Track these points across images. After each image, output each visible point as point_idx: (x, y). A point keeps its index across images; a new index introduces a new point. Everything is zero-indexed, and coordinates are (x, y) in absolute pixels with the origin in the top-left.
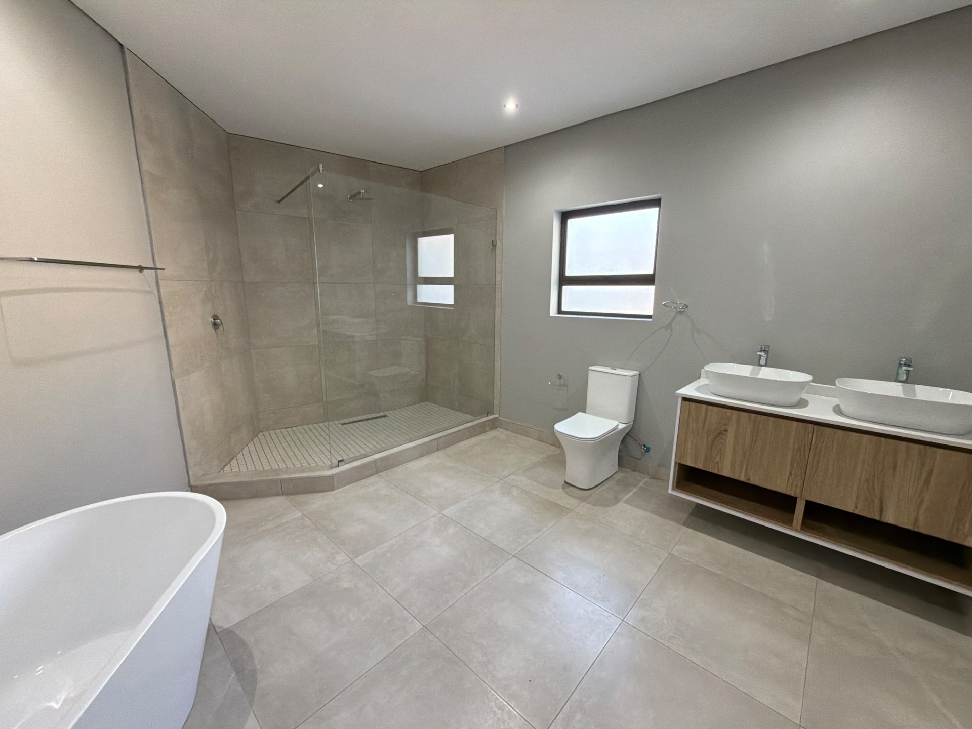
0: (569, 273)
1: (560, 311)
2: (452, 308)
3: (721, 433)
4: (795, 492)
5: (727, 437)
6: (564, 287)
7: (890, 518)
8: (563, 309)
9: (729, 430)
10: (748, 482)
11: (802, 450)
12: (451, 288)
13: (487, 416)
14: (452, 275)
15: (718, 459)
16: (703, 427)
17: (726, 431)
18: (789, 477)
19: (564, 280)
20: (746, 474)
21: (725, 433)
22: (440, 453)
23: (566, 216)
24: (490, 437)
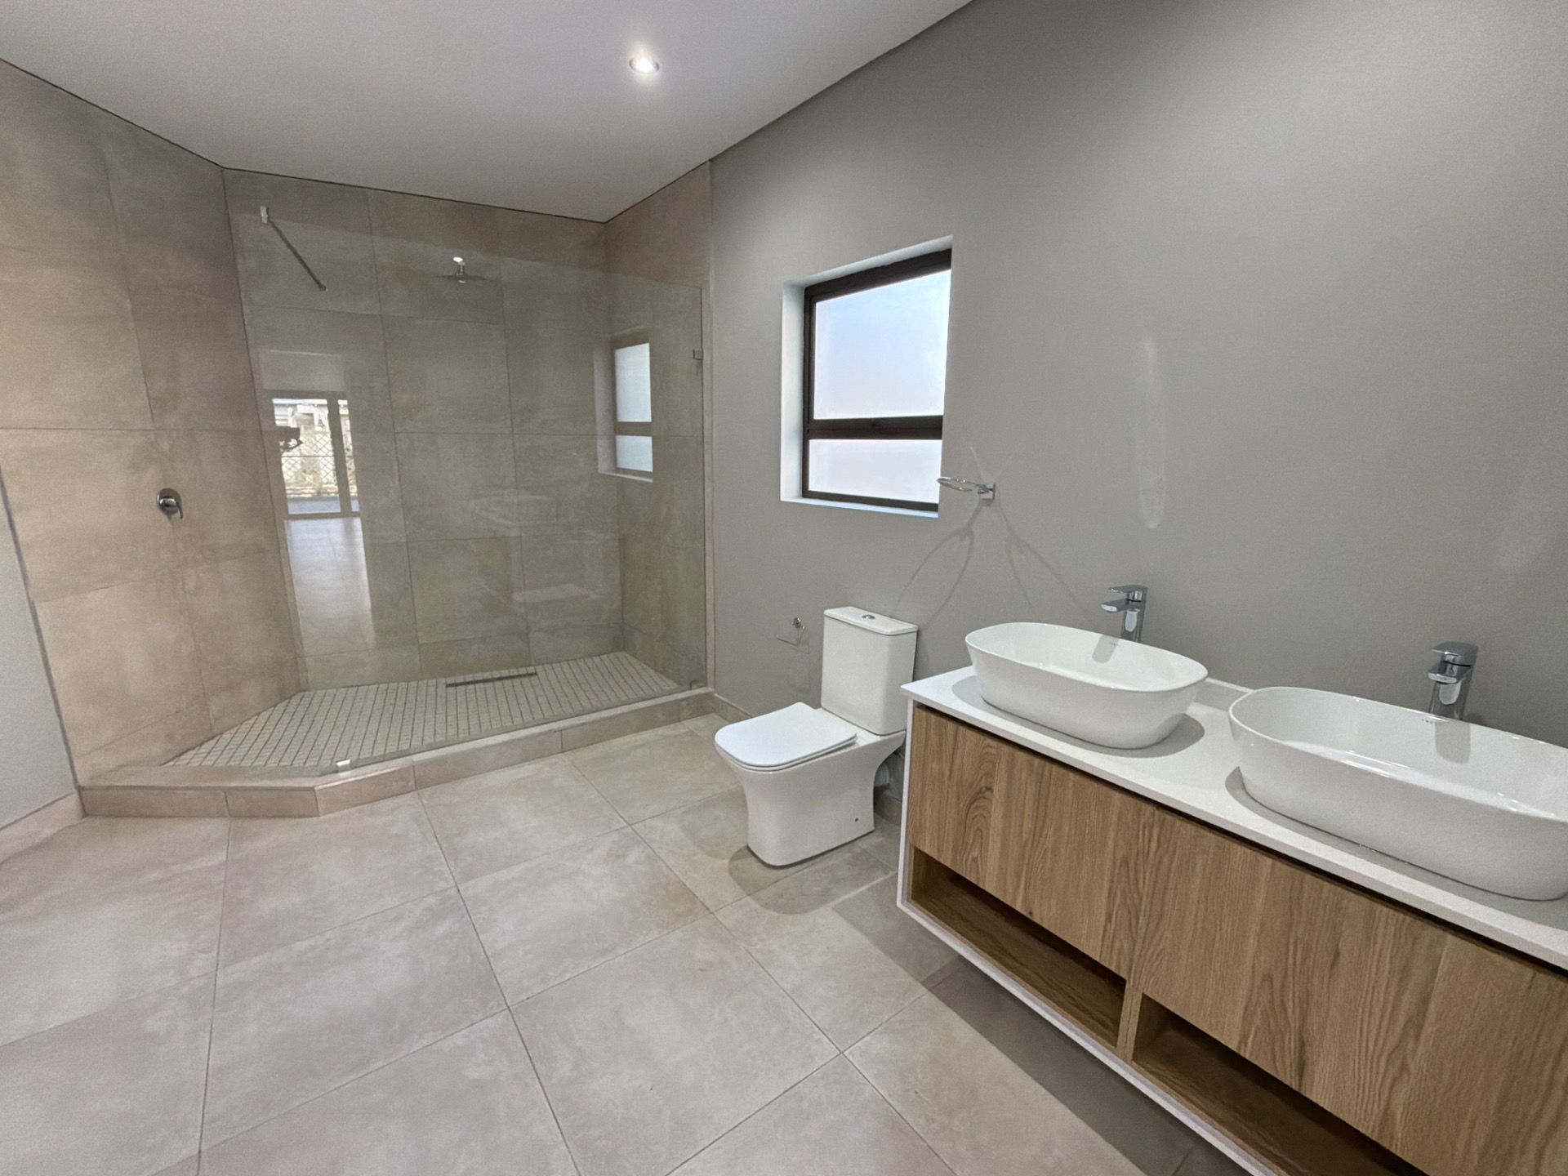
0: (821, 413)
1: (806, 492)
2: (650, 481)
3: (982, 793)
4: (1118, 967)
5: (990, 800)
6: (813, 443)
7: (1320, 1093)
8: (812, 487)
9: (995, 788)
10: (1029, 917)
11: (1132, 865)
12: (647, 441)
13: (691, 689)
14: (648, 418)
15: (975, 853)
16: (951, 771)
17: (990, 789)
18: (1105, 927)
19: (812, 429)
20: (1025, 899)
21: (987, 794)
22: (562, 759)
23: (812, 294)
24: (683, 731)
